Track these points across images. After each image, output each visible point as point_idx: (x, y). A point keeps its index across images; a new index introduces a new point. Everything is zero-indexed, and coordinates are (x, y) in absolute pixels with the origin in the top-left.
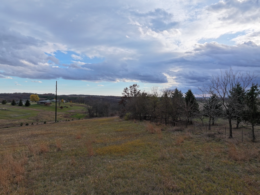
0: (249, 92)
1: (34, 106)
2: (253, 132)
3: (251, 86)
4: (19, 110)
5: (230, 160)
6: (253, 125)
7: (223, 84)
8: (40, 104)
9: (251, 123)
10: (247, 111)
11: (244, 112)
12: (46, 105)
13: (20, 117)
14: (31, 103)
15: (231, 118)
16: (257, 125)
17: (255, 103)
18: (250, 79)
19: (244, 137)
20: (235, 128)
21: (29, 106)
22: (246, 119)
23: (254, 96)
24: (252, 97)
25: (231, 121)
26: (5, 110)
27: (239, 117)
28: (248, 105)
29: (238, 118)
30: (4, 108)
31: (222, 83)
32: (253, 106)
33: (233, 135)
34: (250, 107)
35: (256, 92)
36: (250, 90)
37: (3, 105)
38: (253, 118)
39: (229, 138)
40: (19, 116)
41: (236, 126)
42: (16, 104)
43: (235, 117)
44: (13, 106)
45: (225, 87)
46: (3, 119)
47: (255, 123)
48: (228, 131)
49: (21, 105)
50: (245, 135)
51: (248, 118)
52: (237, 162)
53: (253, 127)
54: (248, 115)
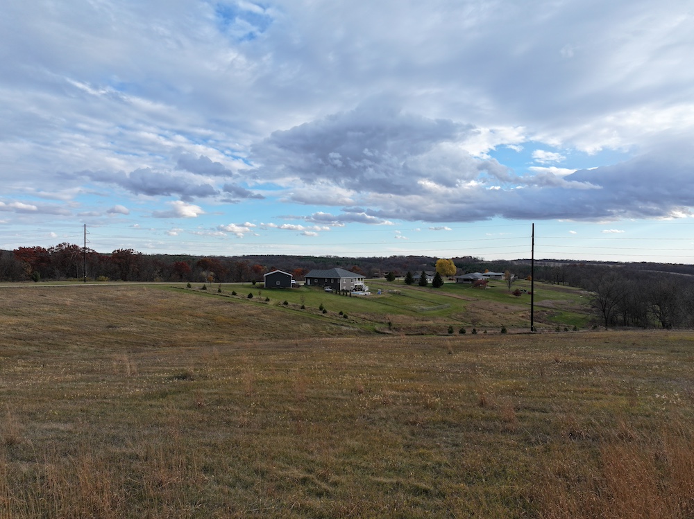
1: (450, 287)
4: (423, 294)
8: (462, 283)
12: (476, 284)
13: (432, 312)
14: (445, 281)
21: (441, 287)
26: (399, 294)
30: (395, 290)
37: (389, 283)
40: (429, 310)
42: (413, 282)
44: (409, 286)
46: (403, 314)
49: (423, 283)
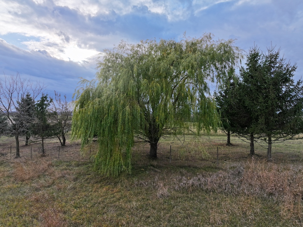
0: (39, 102)
2: (43, 146)
3: (41, 97)
5: (16, 182)
6: (43, 139)
7: (8, 92)
9: (40, 137)
10: (37, 124)
11: (34, 125)
15: (19, 134)
16: (46, 138)
17: (45, 115)
18: (40, 89)
19: (34, 153)
20: (23, 146)
22: (35, 133)
23: (44, 107)
24: (42, 108)
25: (18, 137)
27: (28, 132)
28: (37, 117)
29: (26, 133)
31: (7, 90)
32: (43, 117)
33: (20, 154)
34: (40, 119)
35: (46, 102)
36: (40, 100)
38: (43, 131)
39: (16, 158)
41: (24, 143)
43: (23, 131)
45: (10, 96)
47: (45, 136)
48: (14, 151)
50: (35, 151)
51: (38, 131)
52: (24, 182)
53: (43, 141)
54: (38, 129)
